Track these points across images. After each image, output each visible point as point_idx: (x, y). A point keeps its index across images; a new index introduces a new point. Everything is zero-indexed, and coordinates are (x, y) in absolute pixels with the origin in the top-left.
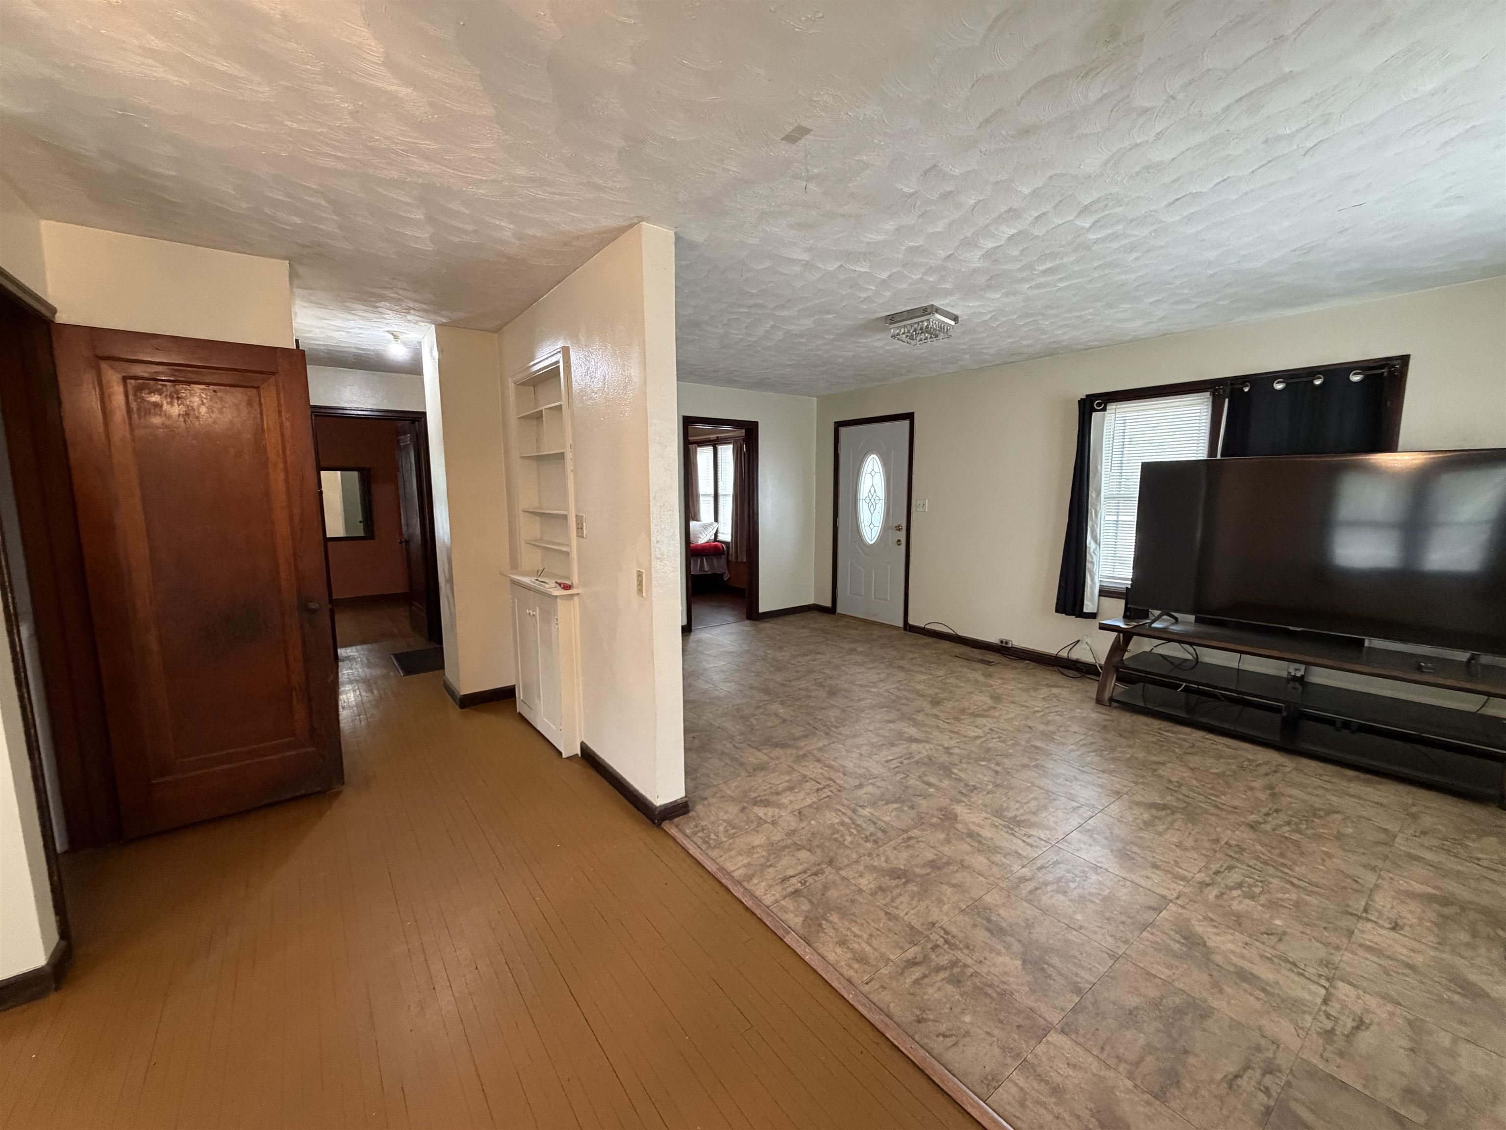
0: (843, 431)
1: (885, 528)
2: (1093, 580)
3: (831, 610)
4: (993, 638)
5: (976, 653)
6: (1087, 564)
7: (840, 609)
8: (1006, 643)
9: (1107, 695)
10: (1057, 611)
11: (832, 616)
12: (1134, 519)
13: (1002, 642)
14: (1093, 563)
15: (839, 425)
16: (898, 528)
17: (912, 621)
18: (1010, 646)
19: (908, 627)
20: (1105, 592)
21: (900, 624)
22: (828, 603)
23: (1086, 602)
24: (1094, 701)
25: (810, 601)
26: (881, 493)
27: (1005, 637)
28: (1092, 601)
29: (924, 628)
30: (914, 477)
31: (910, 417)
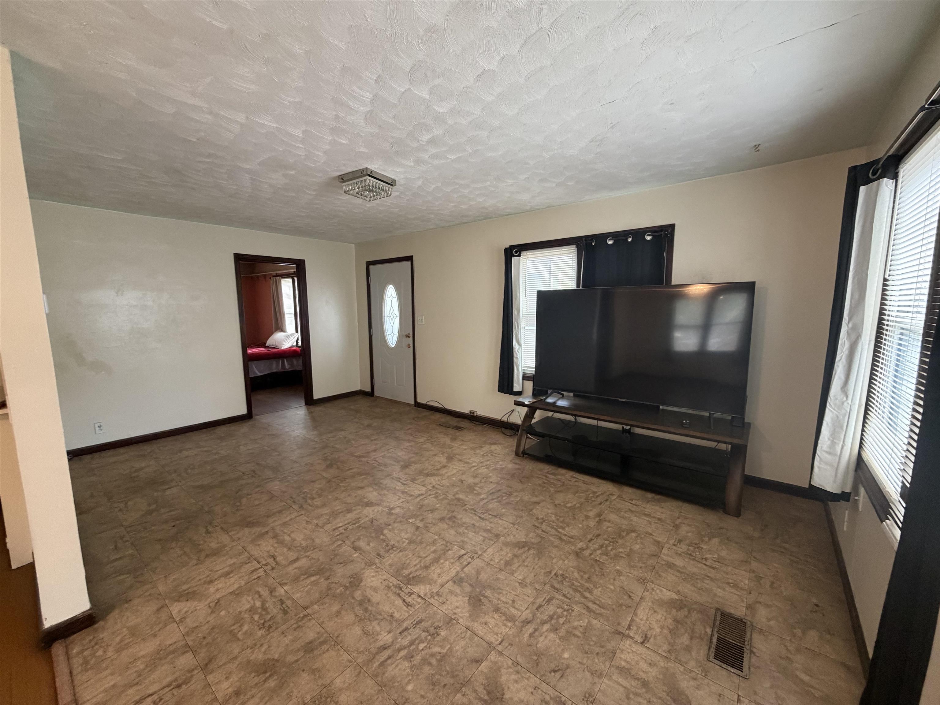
0: (372, 267)
1: (400, 336)
2: (518, 369)
3: (371, 394)
4: (465, 410)
5: (454, 421)
6: (514, 359)
7: (376, 394)
8: (473, 413)
9: (521, 449)
10: (499, 391)
11: (371, 398)
12: (535, 328)
13: (471, 412)
14: (517, 358)
15: (369, 264)
16: (408, 336)
17: (419, 400)
18: (475, 415)
19: (418, 405)
20: (526, 377)
21: (412, 402)
22: (368, 389)
23: (515, 385)
24: (514, 453)
25: (357, 387)
26: (397, 311)
27: (473, 409)
28: (518, 384)
29: (426, 405)
30: (415, 301)
31: (410, 258)
